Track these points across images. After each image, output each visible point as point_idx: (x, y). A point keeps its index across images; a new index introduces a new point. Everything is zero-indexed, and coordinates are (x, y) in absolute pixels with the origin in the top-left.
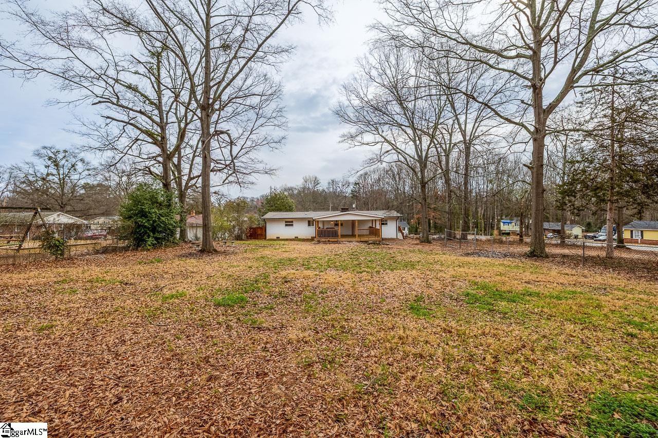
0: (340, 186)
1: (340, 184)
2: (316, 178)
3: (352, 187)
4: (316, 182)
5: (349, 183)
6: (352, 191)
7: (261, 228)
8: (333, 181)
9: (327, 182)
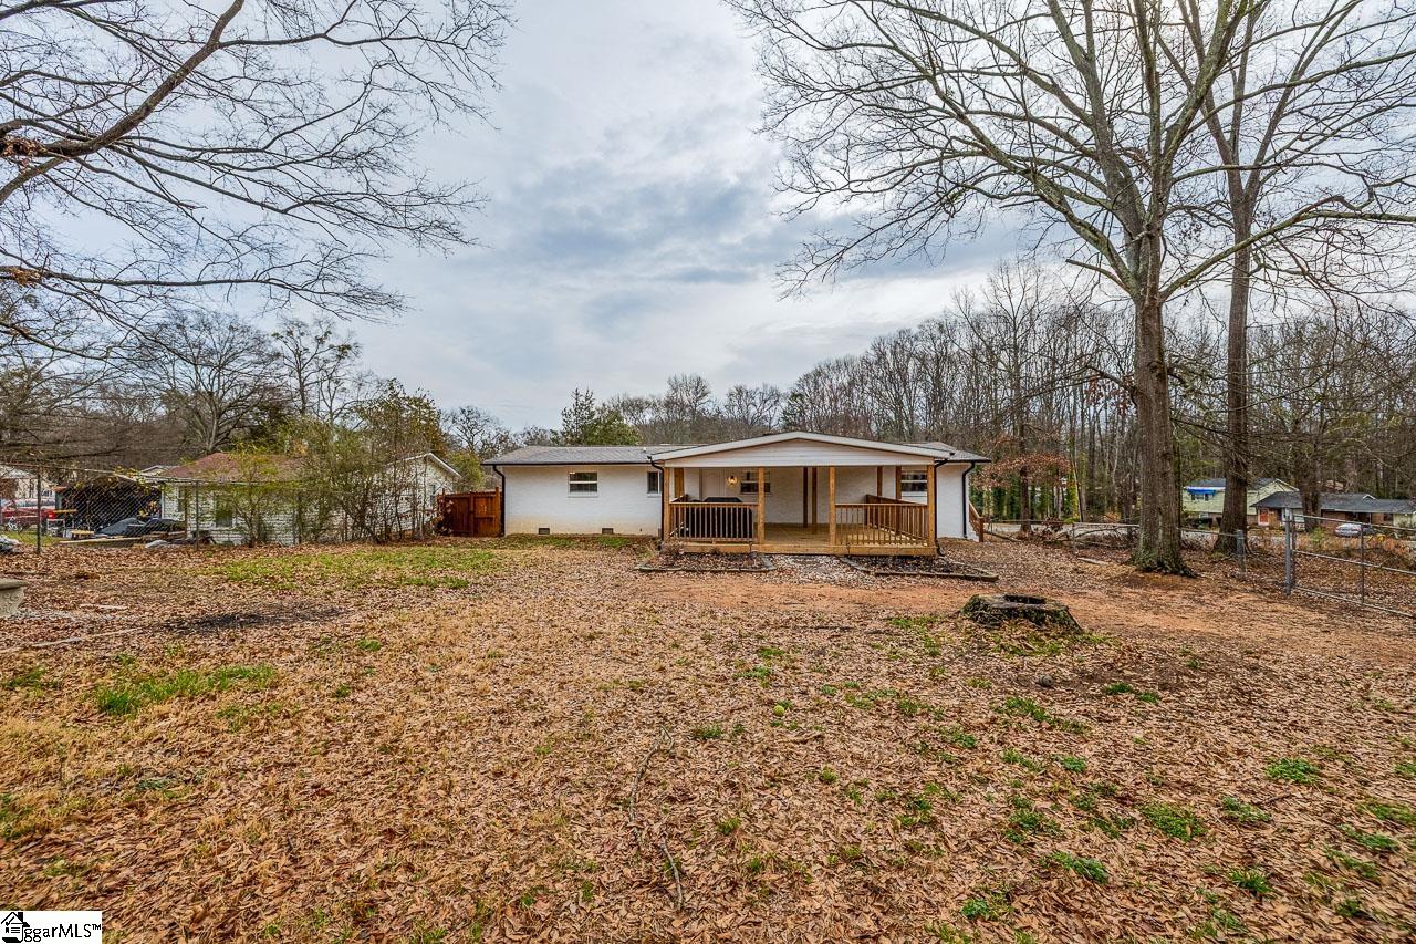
0: (757, 401)
1: (757, 397)
2: (699, 381)
3: (784, 404)
4: (700, 389)
5: (778, 396)
6: (785, 412)
7: (488, 497)
8: (740, 391)
9: (727, 391)
